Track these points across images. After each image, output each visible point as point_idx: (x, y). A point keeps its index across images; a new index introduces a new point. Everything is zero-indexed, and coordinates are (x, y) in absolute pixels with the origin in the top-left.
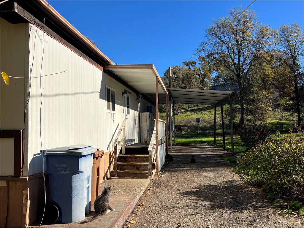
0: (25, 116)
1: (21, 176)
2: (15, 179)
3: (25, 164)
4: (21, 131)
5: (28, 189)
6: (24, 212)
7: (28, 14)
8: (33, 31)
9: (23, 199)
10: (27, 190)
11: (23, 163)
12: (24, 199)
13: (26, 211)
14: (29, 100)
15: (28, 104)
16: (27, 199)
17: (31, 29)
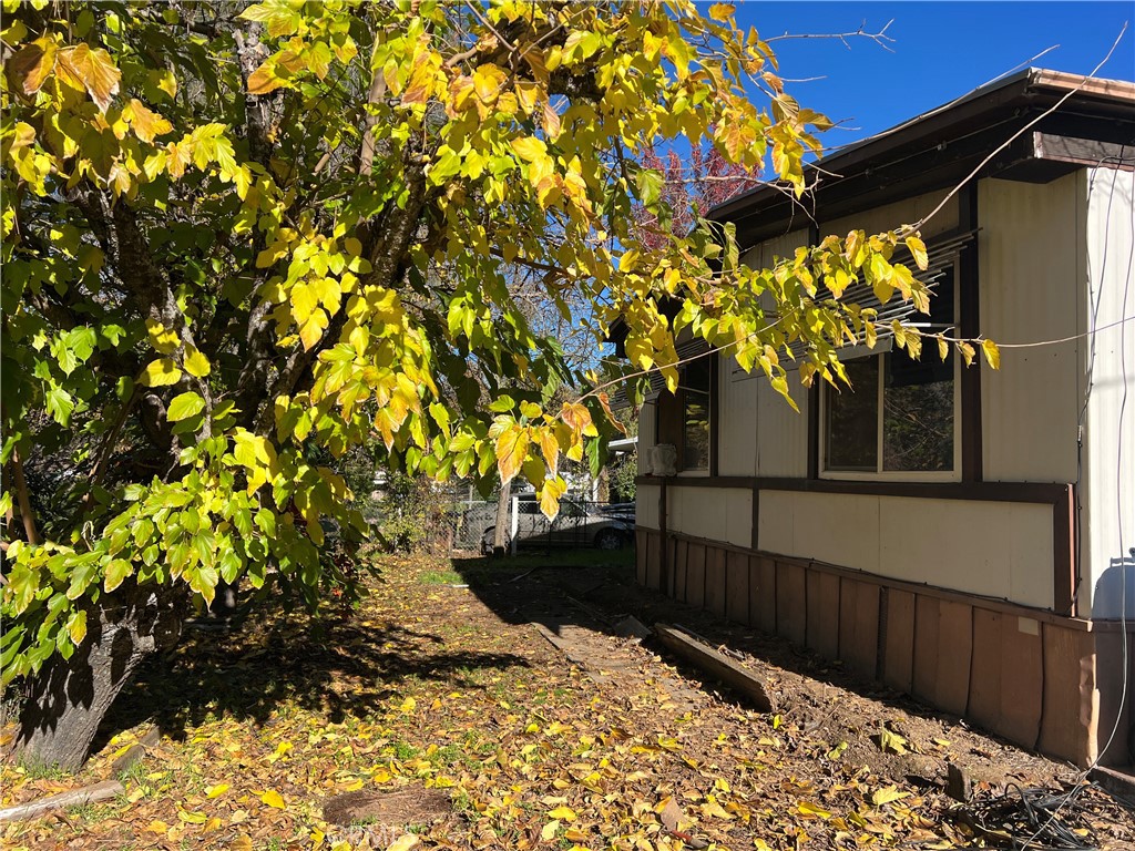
0: (1079, 443)
1: (1073, 615)
2: (1059, 619)
3: (1083, 583)
4: (1071, 486)
5: (1094, 656)
6: (1083, 720)
7: (1080, 144)
8: (1099, 188)
9: (1079, 682)
10: (1091, 660)
11: (1078, 580)
12: (1083, 681)
13: (1089, 718)
14: (1089, 395)
15: (1086, 406)
16: (1089, 683)
17: (1091, 183)
